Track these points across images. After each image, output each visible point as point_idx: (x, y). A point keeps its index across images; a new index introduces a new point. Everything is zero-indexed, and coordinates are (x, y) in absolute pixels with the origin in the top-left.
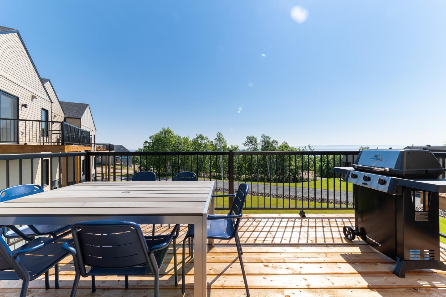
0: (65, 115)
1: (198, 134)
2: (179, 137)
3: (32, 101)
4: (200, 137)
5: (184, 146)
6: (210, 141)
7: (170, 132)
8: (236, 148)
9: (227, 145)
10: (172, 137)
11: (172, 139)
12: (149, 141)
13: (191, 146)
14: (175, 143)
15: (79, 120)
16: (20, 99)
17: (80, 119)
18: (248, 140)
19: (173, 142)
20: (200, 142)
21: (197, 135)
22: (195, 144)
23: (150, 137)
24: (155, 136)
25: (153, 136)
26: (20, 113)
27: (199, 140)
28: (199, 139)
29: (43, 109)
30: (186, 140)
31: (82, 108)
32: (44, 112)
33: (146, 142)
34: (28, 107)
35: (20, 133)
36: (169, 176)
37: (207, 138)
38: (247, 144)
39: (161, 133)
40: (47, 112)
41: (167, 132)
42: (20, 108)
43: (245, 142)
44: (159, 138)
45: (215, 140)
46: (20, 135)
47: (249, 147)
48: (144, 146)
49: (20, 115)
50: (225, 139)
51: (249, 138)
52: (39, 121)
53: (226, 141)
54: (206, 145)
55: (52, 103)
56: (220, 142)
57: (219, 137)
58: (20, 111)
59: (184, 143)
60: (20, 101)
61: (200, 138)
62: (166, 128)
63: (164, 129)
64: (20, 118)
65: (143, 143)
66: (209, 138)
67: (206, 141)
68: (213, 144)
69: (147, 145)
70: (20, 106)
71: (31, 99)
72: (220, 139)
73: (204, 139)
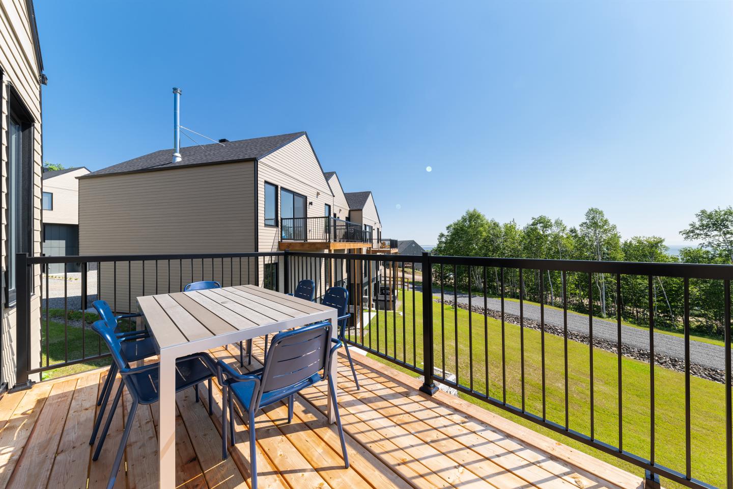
0: (349, 208)
1: (537, 216)
2: (494, 224)
3: (317, 198)
4: (540, 223)
5: (506, 241)
6: (568, 229)
7: (478, 217)
8: (655, 245)
9: (619, 237)
10: (482, 226)
11: (481, 229)
12: (446, 233)
13: (521, 241)
14: (488, 236)
15: (360, 212)
16: (308, 197)
17: (362, 210)
18: (701, 220)
19: (484, 234)
20: (542, 233)
21: (533, 219)
22: (529, 236)
23: (448, 228)
24: (455, 224)
25: (451, 226)
26: (308, 211)
27: (539, 228)
28: (539, 226)
29: (326, 204)
30: (510, 229)
31: (363, 197)
32: (327, 207)
33: (442, 235)
34: (313, 204)
35: (308, 230)
36: (478, 291)
37: (558, 223)
38: (698, 231)
39: (464, 220)
40: (330, 206)
41: (473, 217)
42: (308, 207)
43: (689, 228)
44: (461, 228)
45: (581, 225)
46: (308, 232)
47: (708, 239)
48: (440, 242)
49: (308, 214)
50: (611, 222)
51: (710, 217)
52: (302, 218)
53: (614, 227)
54: (557, 237)
55: (334, 196)
56: (595, 231)
57: (593, 218)
58: (308, 209)
59: (506, 234)
60: (308, 200)
61: (541, 225)
62: (471, 210)
63: (468, 213)
64: (308, 216)
65: (438, 237)
66: (564, 222)
67: (555, 230)
68: (576, 236)
69: (443, 239)
70: (308, 204)
71: (316, 196)
72: (596, 223)
73: (551, 226)
